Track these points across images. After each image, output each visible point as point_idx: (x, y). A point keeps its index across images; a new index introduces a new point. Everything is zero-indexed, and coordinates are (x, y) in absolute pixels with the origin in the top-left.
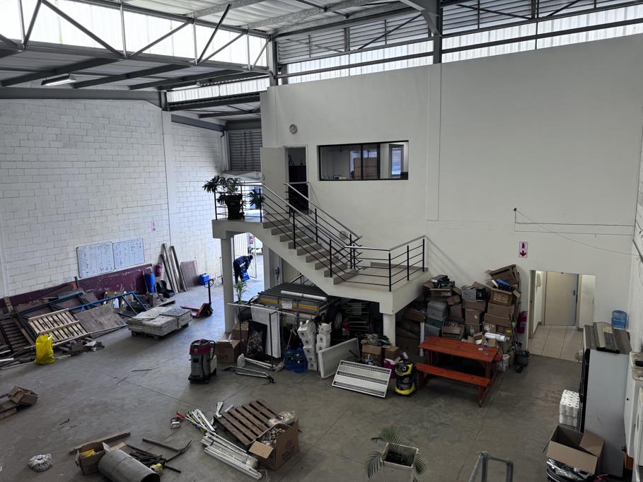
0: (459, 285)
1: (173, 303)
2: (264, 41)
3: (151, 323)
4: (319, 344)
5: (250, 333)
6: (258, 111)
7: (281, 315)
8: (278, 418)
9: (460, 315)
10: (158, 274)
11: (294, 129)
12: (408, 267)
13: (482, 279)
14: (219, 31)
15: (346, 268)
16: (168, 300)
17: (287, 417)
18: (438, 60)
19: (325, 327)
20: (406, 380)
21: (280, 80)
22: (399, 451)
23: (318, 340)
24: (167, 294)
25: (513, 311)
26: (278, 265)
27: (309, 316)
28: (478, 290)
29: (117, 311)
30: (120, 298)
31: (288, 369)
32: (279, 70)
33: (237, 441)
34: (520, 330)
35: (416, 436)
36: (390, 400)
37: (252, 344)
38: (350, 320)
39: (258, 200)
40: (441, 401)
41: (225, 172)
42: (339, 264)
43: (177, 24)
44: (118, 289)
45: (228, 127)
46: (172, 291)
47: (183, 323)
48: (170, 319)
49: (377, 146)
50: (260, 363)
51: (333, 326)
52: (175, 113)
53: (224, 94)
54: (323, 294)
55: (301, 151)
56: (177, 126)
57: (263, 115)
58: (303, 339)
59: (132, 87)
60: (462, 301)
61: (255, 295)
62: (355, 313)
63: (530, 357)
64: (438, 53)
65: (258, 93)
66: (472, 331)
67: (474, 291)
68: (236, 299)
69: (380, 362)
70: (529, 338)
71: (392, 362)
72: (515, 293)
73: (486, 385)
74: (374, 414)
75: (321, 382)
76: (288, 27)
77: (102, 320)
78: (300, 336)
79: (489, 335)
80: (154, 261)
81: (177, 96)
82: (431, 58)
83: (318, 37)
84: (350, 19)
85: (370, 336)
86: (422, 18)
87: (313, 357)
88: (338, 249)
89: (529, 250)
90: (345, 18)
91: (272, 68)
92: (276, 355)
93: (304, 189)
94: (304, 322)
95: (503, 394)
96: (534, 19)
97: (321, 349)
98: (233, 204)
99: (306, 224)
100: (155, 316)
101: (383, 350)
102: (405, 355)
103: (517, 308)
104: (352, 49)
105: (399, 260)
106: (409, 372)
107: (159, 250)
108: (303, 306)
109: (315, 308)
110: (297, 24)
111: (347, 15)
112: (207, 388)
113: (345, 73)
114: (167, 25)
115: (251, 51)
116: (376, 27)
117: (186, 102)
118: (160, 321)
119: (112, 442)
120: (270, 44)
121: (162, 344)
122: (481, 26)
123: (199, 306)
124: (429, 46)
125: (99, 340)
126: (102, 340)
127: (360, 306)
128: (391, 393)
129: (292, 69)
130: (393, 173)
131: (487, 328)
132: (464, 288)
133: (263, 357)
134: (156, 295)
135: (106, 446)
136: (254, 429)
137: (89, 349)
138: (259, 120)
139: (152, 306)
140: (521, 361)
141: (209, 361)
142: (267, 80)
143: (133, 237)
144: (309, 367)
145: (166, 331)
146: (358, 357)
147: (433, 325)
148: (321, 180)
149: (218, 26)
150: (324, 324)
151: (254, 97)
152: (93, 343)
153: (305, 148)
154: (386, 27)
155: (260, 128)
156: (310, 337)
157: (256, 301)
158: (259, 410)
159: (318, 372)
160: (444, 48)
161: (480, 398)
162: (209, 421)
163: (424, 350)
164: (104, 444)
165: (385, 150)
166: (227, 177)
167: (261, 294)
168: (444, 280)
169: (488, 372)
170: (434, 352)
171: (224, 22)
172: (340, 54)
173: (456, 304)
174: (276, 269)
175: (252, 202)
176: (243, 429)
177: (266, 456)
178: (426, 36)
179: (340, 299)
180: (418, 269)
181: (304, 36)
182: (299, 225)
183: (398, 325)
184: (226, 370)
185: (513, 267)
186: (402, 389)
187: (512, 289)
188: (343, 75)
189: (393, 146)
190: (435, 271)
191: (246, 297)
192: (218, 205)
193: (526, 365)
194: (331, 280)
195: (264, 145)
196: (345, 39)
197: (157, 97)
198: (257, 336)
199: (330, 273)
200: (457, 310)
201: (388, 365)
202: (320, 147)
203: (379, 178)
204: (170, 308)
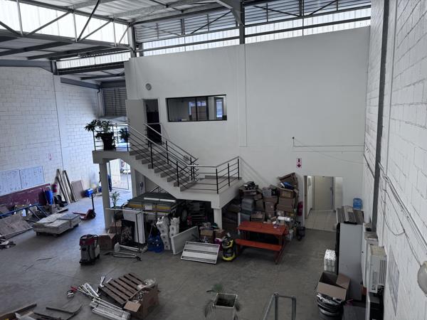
0: (261, 187)
1: (67, 210)
2: (126, 27)
3: (51, 225)
4: (171, 232)
5: (123, 228)
6: (123, 74)
7: (144, 214)
8: (144, 284)
9: (262, 206)
10: (55, 191)
11: (149, 87)
12: (229, 177)
13: (275, 182)
14: (92, 19)
15: (189, 180)
16: (63, 209)
17: (150, 283)
18: (242, 42)
19: (175, 220)
20: (229, 251)
21: (138, 54)
22: (225, 298)
23: (171, 229)
24: (62, 204)
25: (294, 203)
26: (141, 180)
27: (164, 214)
28: (273, 190)
29: (24, 218)
30: (27, 209)
31: (151, 251)
32: (137, 46)
33: (115, 302)
34: (299, 213)
35: (236, 287)
36: (219, 265)
37: (124, 235)
38: (192, 214)
39: (125, 136)
40: (252, 263)
41: (102, 117)
42: (184, 177)
43: (61, 13)
44: (25, 203)
45: (102, 86)
46: (66, 202)
47: (74, 224)
48: (65, 221)
49: (206, 98)
50: (131, 248)
51: (180, 219)
52: (63, 76)
53: (98, 63)
54: (173, 198)
55: (155, 102)
56: (64, 85)
57: (126, 77)
58: (160, 230)
59: (30, 58)
60: (263, 198)
61: (126, 202)
62: (195, 209)
63: (306, 231)
64: (242, 37)
65: (123, 62)
66: (270, 216)
67: (270, 191)
68: (112, 205)
69: (212, 240)
70: (305, 218)
71: (220, 240)
72: (295, 190)
73: (279, 250)
74: (209, 275)
75: (173, 257)
76: (143, 17)
77: (14, 225)
78: (158, 228)
79: (280, 218)
80: (52, 182)
81: (64, 64)
82: (238, 40)
83: (163, 25)
84: (184, 14)
85: (205, 224)
86: (231, 14)
87: (168, 241)
88: (183, 167)
89: (303, 163)
90: (180, 13)
91: (132, 45)
92: (141, 242)
93: (158, 128)
94: (161, 218)
95: (290, 255)
96: (301, 16)
97: (172, 235)
98: (107, 139)
99: (160, 151)
100: (54, 220)
101: (214, 232)
102: (228, 235)
103: (297, 200)
104: (186, 33)
105: (223, 173)
106: (231, 245)
107: (55, 174)
108: (159, 207)
109: (168, 208)
110: (148, 16)
111: (182, 11)
112: (94, 268)
113: (182, 49)
114: (54, 14)
115: (116, 33)
116: (202, 19)
117: (71, 69)
118: (57, 224)
119: (22, 312)
120: (130, 29)
121: (59, 239)
122: (269, 20)
123: (86, 212)
124: (236, 33)
125: (11, 240)
126: (13, 240)
127: (198, 205)
128: (220, 260)
129: (146, 46)
130: (218, 116)
131: (279, 214)
132: (264, 189)
133: (133, 243)
134: (54, 205)
135: (18, 316)
136: (127, 293)
137: (4, 247)
138: (124, 81)
139: (51, 213)
140: (300, 233)
141: (94, 249)
142: (129, 53)
143: (35, 165)
144: (165, 248)
145: (62, 231)
146: (198, 239)
147: (245, 213)
148: (169, 121)
149: (91, 15)
150: (174, 219)
151: (120, 65)
152: (7, 242)
153: (157, 100)
154: (208, 19)
155: (125, 86)
156: (165, 228)
157: (126, 206)
158: (131, 280)
159: (171, 251)
160: (246, 34)
161: (276, 259)
162: (95, 290)
163: (241, 231)
164: (17, 314)
165: (212, 101)
166: (102, 120)
167: (129, 201)
168: (252, 184)
169: (280, 242)
170: (247, 231)
171: (96, 13)
172: (179, 37)
173: (259, 199)
174: (140, 183)
175: (121, 137)
176: (120, 294)
177: (136, 311)
178: (235, 26)
179: (185, 200)
180: (236, 178)
181: (154, 24)
182: (156, 153)
183: (224, 215)
184: (107, 254)
185: (294, 174)
186: (227, 257)
187: (293, 188)
188: (181, 51)
189: (216, 98)
190: (246, 179)
191: (119, 204)
192: (96, 140)
193: (304, 236)
194: (179, 188)
195: (129, 98)
196: (182, 27)
197: (49, 65)
198: (128, 230)
199: (178, 184)
200: (260, 203)
201: (218, 242)
202: (167, 99)
203: (208, 120)
204: (64, 214)
